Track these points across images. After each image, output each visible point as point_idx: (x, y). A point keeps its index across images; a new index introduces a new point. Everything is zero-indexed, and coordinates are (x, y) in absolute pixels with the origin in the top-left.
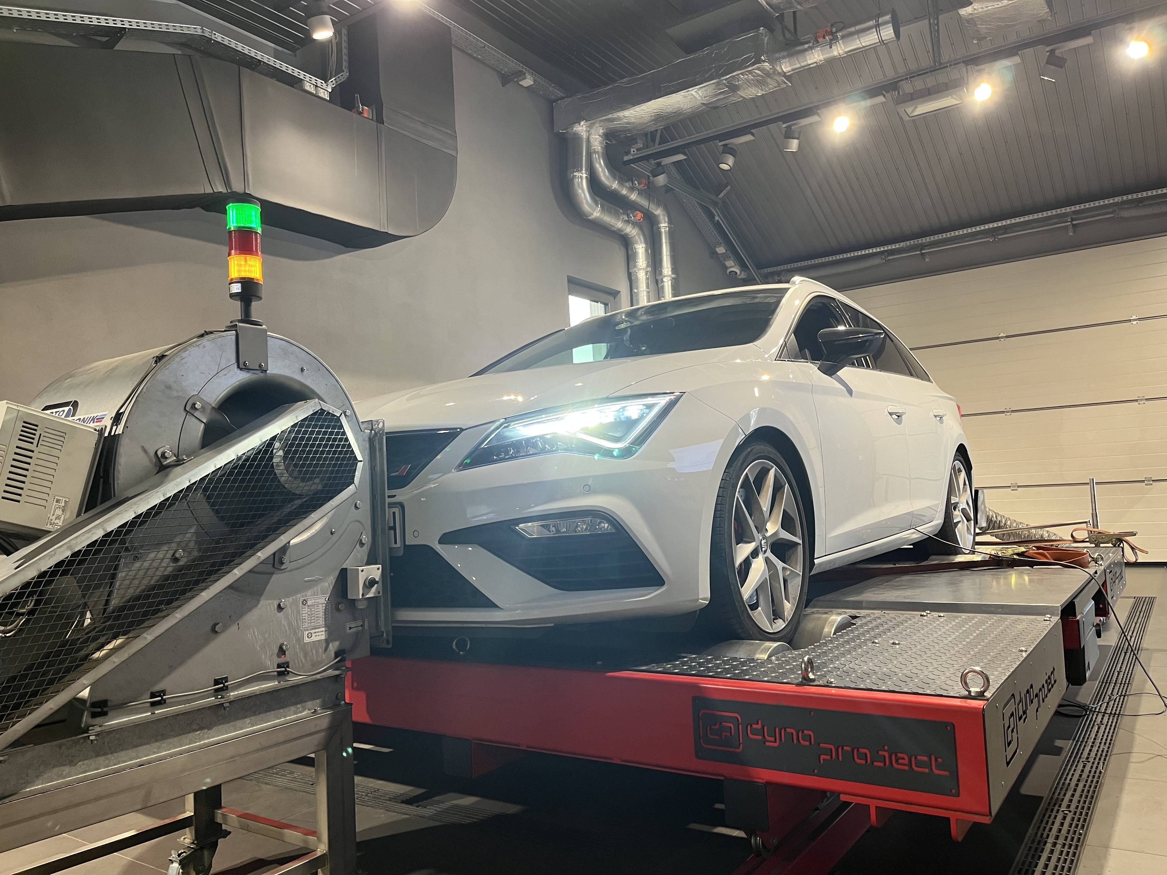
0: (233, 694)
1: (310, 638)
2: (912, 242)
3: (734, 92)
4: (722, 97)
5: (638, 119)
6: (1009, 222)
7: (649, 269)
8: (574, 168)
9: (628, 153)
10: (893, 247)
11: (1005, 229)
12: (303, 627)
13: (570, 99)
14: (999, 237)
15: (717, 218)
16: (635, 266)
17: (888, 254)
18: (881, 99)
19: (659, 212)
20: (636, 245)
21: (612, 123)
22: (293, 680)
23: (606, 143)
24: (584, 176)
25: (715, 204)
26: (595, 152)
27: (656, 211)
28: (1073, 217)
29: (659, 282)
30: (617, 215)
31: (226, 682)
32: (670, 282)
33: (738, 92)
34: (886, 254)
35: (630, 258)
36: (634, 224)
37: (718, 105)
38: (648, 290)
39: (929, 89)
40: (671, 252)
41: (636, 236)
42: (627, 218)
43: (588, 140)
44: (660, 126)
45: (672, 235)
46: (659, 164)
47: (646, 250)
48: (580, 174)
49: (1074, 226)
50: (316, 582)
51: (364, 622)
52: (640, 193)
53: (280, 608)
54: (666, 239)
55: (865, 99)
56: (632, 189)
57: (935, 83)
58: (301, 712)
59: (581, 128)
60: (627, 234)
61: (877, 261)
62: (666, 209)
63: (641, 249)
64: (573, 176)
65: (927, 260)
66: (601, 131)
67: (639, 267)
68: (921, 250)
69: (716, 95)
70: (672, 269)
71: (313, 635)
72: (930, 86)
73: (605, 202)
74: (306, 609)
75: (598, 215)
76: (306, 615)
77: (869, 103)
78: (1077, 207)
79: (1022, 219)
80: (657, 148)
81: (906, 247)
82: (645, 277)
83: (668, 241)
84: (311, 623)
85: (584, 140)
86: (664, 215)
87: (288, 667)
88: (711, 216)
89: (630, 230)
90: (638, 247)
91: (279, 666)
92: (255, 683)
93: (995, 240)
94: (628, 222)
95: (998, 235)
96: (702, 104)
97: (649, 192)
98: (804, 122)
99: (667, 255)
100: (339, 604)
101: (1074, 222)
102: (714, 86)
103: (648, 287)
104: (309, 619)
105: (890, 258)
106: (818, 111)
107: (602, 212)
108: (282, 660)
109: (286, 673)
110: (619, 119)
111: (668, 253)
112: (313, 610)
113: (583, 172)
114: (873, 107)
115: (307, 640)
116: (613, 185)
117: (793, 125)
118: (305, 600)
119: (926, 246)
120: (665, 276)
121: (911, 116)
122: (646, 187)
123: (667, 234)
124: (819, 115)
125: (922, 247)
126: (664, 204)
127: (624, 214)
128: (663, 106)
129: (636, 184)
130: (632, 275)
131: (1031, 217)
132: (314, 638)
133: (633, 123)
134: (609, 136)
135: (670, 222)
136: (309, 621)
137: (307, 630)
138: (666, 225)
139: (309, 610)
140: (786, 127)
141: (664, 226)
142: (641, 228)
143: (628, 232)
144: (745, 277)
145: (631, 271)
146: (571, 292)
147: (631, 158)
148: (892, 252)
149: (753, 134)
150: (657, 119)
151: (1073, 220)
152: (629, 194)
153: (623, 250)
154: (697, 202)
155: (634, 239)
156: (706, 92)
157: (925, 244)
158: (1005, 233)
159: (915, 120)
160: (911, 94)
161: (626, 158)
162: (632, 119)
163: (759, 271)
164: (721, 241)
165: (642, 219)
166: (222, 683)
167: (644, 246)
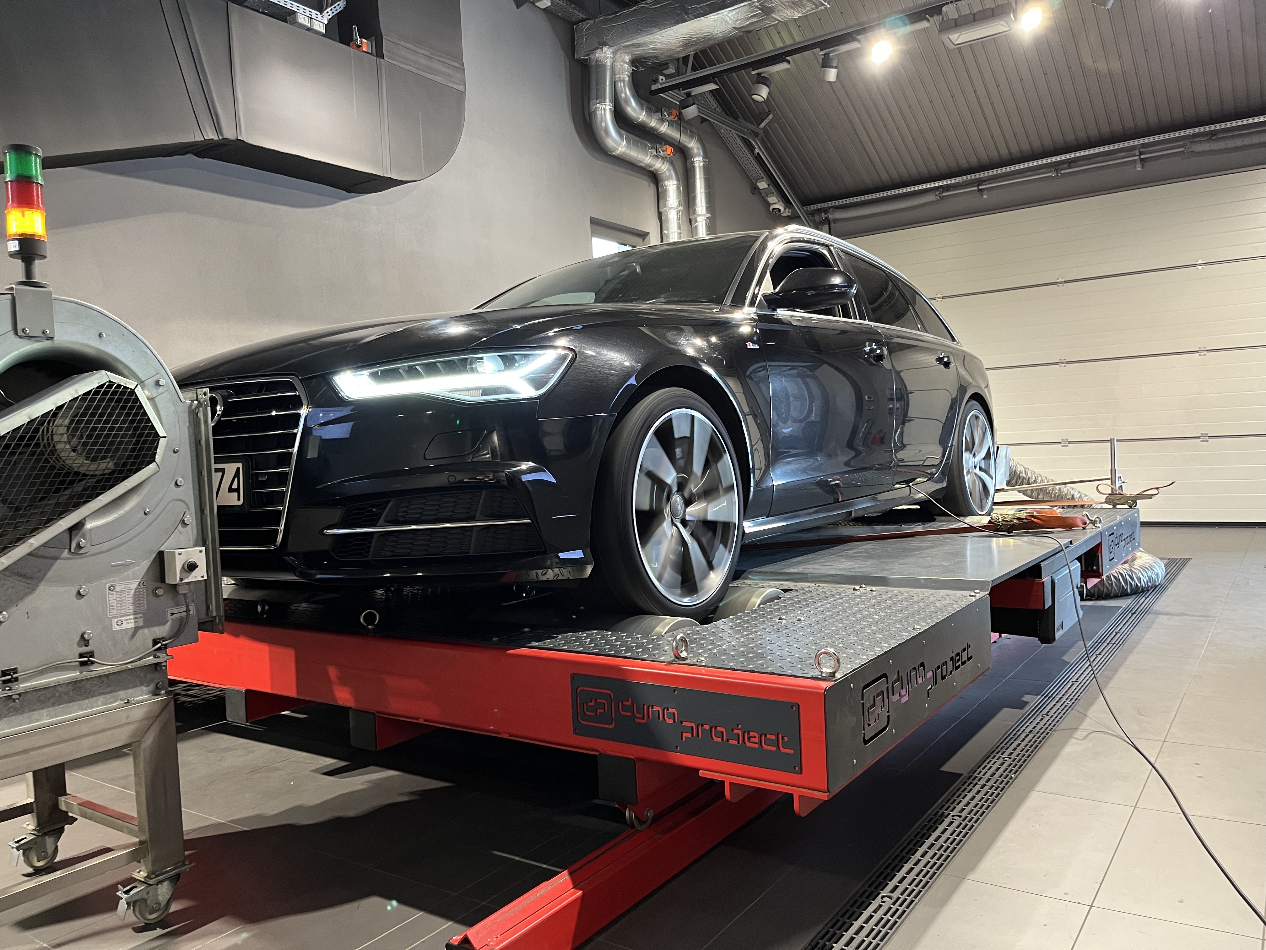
0: (22, 686)
1: (121, 625)
2: (969, 177)
3: (768, 15)
4: (754, 20)
5: (665, 44)
6: (1073, 155)
7: (681, 208)
8: (597, 99)
9: (656, 81)
10: (949, 182)
11: (1070, 163)
12: (111, 614)
13: (592, 21)
14: (1062, 172)
15: (757, 150)
16: (665, 206)
17: (943, 190)
18: (924, 24)
19: (693, 145)
20: (666, 182)
21: (637, 49)
22: (98, 670)
23: (633, 70)
24: (608, 107)
25: (756, 135)
26: (620, 81)
27: (689, 143)
28: (1142, 150)
29: (693, 222)
30: (645, 149)
31: (14, 673)
32: (704, 222)
33: (773, 15)
34: (941, 190)
35: (660, 196)
36: (664, 159)
37: (751, 29)
38: (679, 231)
39: (974, 14)
40: (706, 189)
41: (667, 172)
42: (655, 153)
43: (613, 67)
44: (691, 52)
45: (707, 170)
46: (688, 95)
47: (678, 188)
48: (603, 106)
49: (1142, 160)
50: (126, 566)
51: (188, 607)
52: (671, 124)
53: (79, 595)
54: (700, 174)
55: (905, 25)
56: (662, 120)
57: (982, 9)
58: (112, 703)
59: (605, 55)
60: (657, 170)
61: (931, 197)
62: (701, 141)
63: (672, 187)
64: (596, 108)
65: (985, 197)
66: (627, 58)
67: (670, 206)
68: (979, 185)
69: (748, 19)
70: (707, 208)
71: (125, 623)
72: (975, 12)
73: (630, 135)
74: (115, 596)
75: (623, 150)
76: (115, 601)
77: (910, 28)
78: (1146, 140)
79: (1087, 152)
80: (691, 75)
81: (963, 182)
82: (676, 217)
83: (702, 176)
84: (121, 610)
85: (609, 68)
86: (698, 149)
87: (92, 656)
88: (751, 148)
89: (661, 166)
90: (669, 183)
91: (81, 656)
92: (53, 674)
93: (1058, 176)
94: (657, 157)
95: (1061, 170)
96: (735, 28)
97: (680, 122)
98: (844, 48)
99: (701, 192)
100: (157, 588)
101: (1142, 157)
102: (746, 8)
103: (679, 228)
104: (118, 605)
105: (944, 194)
106: (858, 37)
107: (627, 147)
108: (84, 649)
109: (89, 663)
110: (644, 44)
111: (703, 190)
112: (123, 595)
113: (607, 103)
114: (915, 33)
115: (115, 628)
116: (640, 117)
117: (831, 52)
118: (112, 586)
119: (985, 181)
120: (699, 215)
121: (956, 43)
122: (676, 119)
123: (702, 169)
124: (859, 41)
125: (980, 182)
126: (698, 136)
127: (652, 148)
128: (692, 31)
129: (665, 116)
130: (662, 214)
131: (1097, 150)
132: (125, 626)
133: (661, 49)
134: (635, 62)
135: (706, 155)
136: (118, 608)
137: (117, 617)
138: (701, 159)
139: (118, 596)
140: (824, 55)
141: (698, 162)
142: (671, 163)
143: (658, 168)
144: (790, 214)
145: (661, 210)
146: (594, 233)
147: (660, 87)
148: (947, 188)
149: (789, 62)
150: (686, 44)
151: (1141, 154)
152: (658, 126)
153: (653, 186)
154: (737, 135)
155: (664, 175)
156: (737, 15)
157: (984, 179)
158: (1070, 168)
159: (959, 49)
160: (955, 20)
161: (654, 87)
162: (659, 44)
163: (805, 208)
164: (763, 175)
165: (671, 154)
166: (9, 674)
167: (675, 182)
